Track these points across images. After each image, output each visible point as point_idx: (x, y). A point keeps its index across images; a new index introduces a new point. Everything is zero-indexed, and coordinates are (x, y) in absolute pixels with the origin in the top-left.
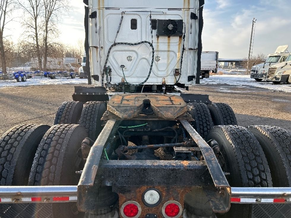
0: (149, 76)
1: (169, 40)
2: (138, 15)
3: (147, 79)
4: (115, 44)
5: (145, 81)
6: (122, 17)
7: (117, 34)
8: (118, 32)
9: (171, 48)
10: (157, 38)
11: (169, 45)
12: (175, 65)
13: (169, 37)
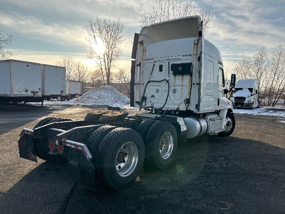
0: (165, 103)
1: (182, 78)
2: (163, 62)
3: (164, 105)
4: (149, 82)
5: (163, 107)
6: (154, 65)
7: (150, 76)
8: (151, 74)
9: (184, 84)
10: (174, 77)
11: (182, 81)
12: (186, 96)
13: (183, 76)
